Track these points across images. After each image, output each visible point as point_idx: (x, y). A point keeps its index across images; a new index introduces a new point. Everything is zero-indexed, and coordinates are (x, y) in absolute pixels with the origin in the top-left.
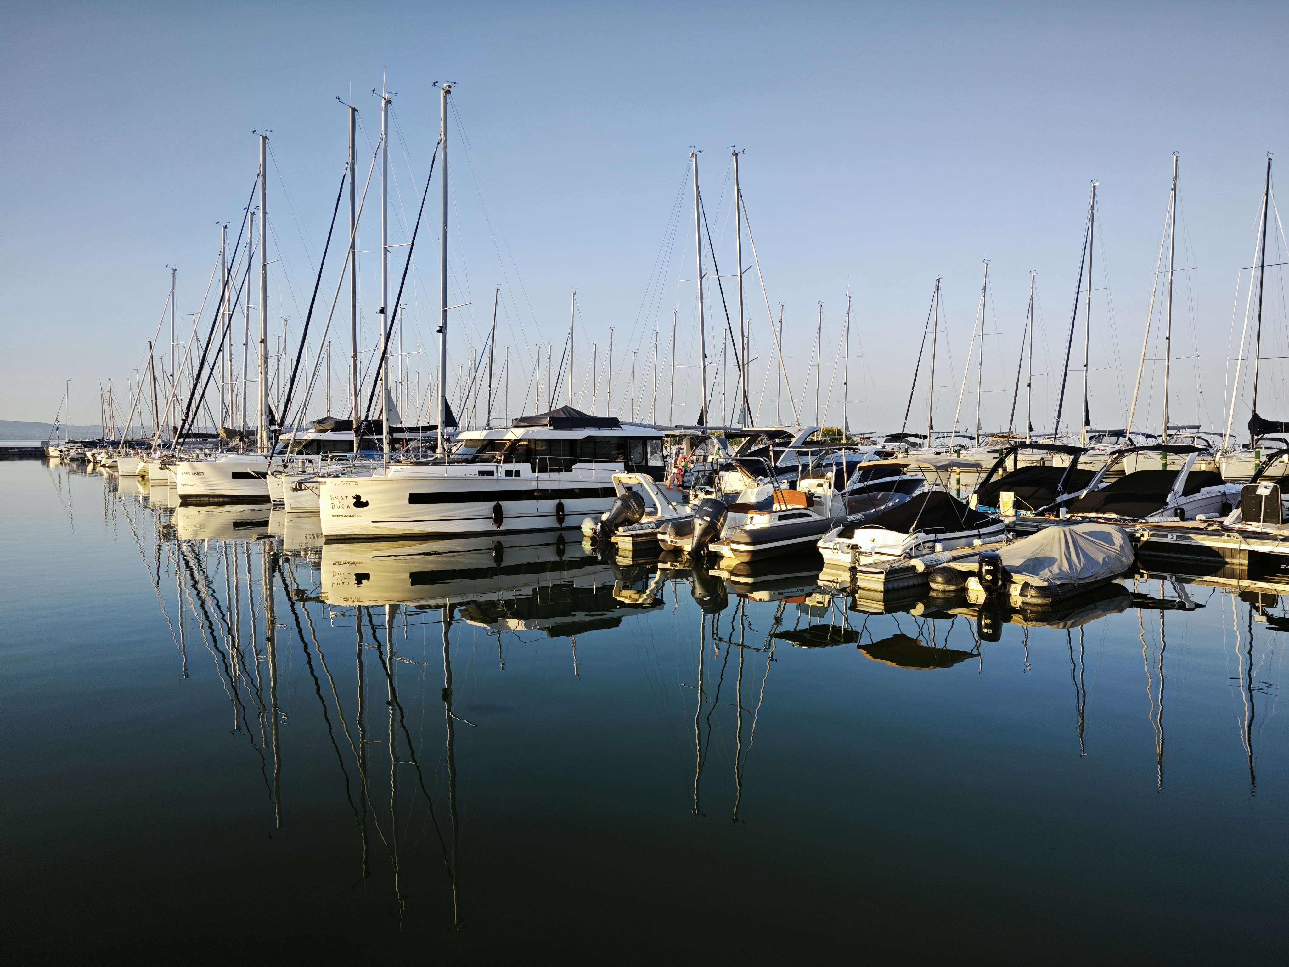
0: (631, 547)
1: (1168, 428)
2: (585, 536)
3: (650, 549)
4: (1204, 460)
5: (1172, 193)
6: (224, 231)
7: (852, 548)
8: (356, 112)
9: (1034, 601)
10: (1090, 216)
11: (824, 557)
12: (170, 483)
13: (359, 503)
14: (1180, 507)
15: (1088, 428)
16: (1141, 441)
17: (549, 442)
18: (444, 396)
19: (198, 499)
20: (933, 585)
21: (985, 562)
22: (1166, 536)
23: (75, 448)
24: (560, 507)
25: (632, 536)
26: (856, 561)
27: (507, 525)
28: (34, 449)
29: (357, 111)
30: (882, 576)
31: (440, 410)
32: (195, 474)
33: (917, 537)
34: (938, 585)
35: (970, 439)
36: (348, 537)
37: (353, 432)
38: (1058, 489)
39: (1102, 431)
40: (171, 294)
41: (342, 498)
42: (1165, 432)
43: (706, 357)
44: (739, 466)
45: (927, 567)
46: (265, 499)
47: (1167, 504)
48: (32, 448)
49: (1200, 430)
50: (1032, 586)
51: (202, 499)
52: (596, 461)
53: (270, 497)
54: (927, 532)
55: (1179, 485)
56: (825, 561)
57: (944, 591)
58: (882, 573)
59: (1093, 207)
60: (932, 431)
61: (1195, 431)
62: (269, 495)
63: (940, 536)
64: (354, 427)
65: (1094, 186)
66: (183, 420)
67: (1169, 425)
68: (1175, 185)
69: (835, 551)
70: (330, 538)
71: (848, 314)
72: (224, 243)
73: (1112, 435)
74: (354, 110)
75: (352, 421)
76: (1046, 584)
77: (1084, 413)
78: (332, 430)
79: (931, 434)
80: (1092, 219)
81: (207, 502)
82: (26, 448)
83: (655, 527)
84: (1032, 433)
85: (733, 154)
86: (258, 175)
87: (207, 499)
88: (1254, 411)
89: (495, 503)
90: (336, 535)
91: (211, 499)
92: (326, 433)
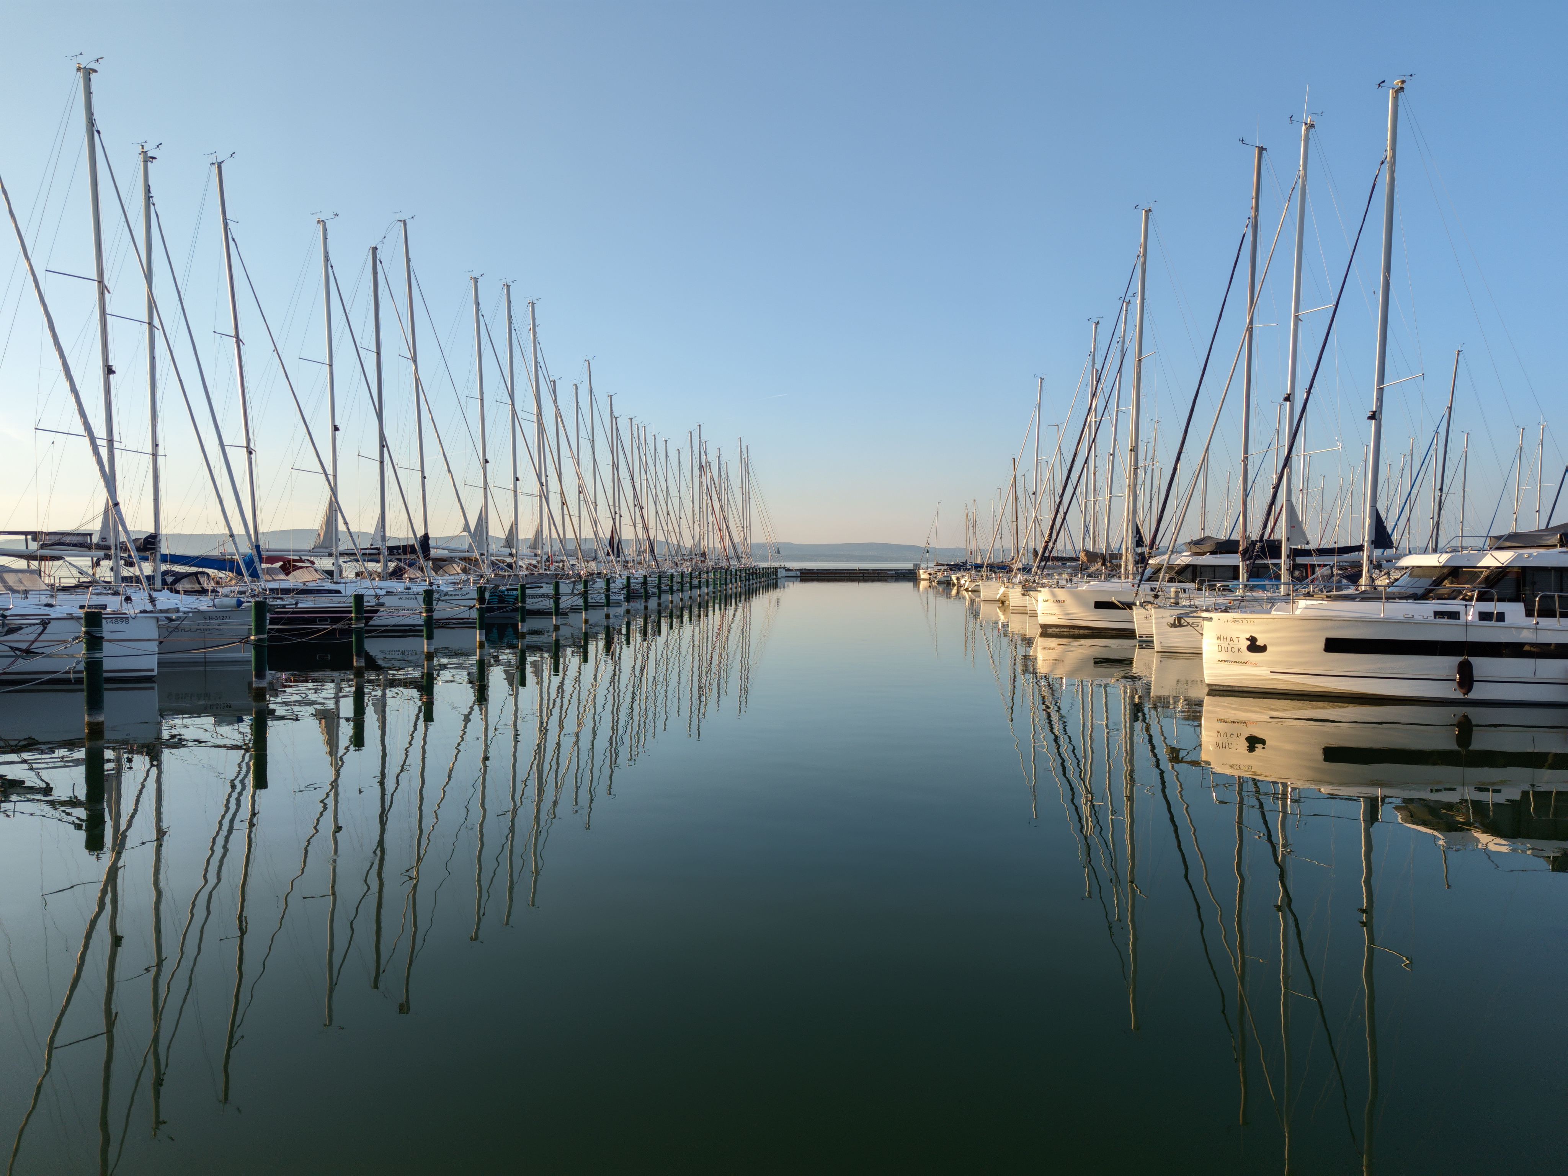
6: (1096, 328)
12: (1031, 611)
13: (1254, 646)
18: (1374, 506)
19: (1058, 630)
27: (1479, 692)
28: (907, 571)
31: (1367, 525)
32: (1056, 601)
36: (1237, 689)
37: (1239, 555)
40: (1038, 406)
41: (1231, 639)
46: (1128, 634)
48: (906, 570)
51: (1062, 630)
53: (1135, 632)
62: (1135, 629)
64: (1241, 548)
66: (1045, 542)
70: (1214, 688)
72: (1095, 343)
74: (1262, 150)
75: (1238, 541)
78: (1212, 553)
81: (1068, 633)
86: (1138, 256)
87: (1068, 630)
89: (1460, 659)
90: (1223, 686)
91: (1071, 630)
92: (1204, 557)
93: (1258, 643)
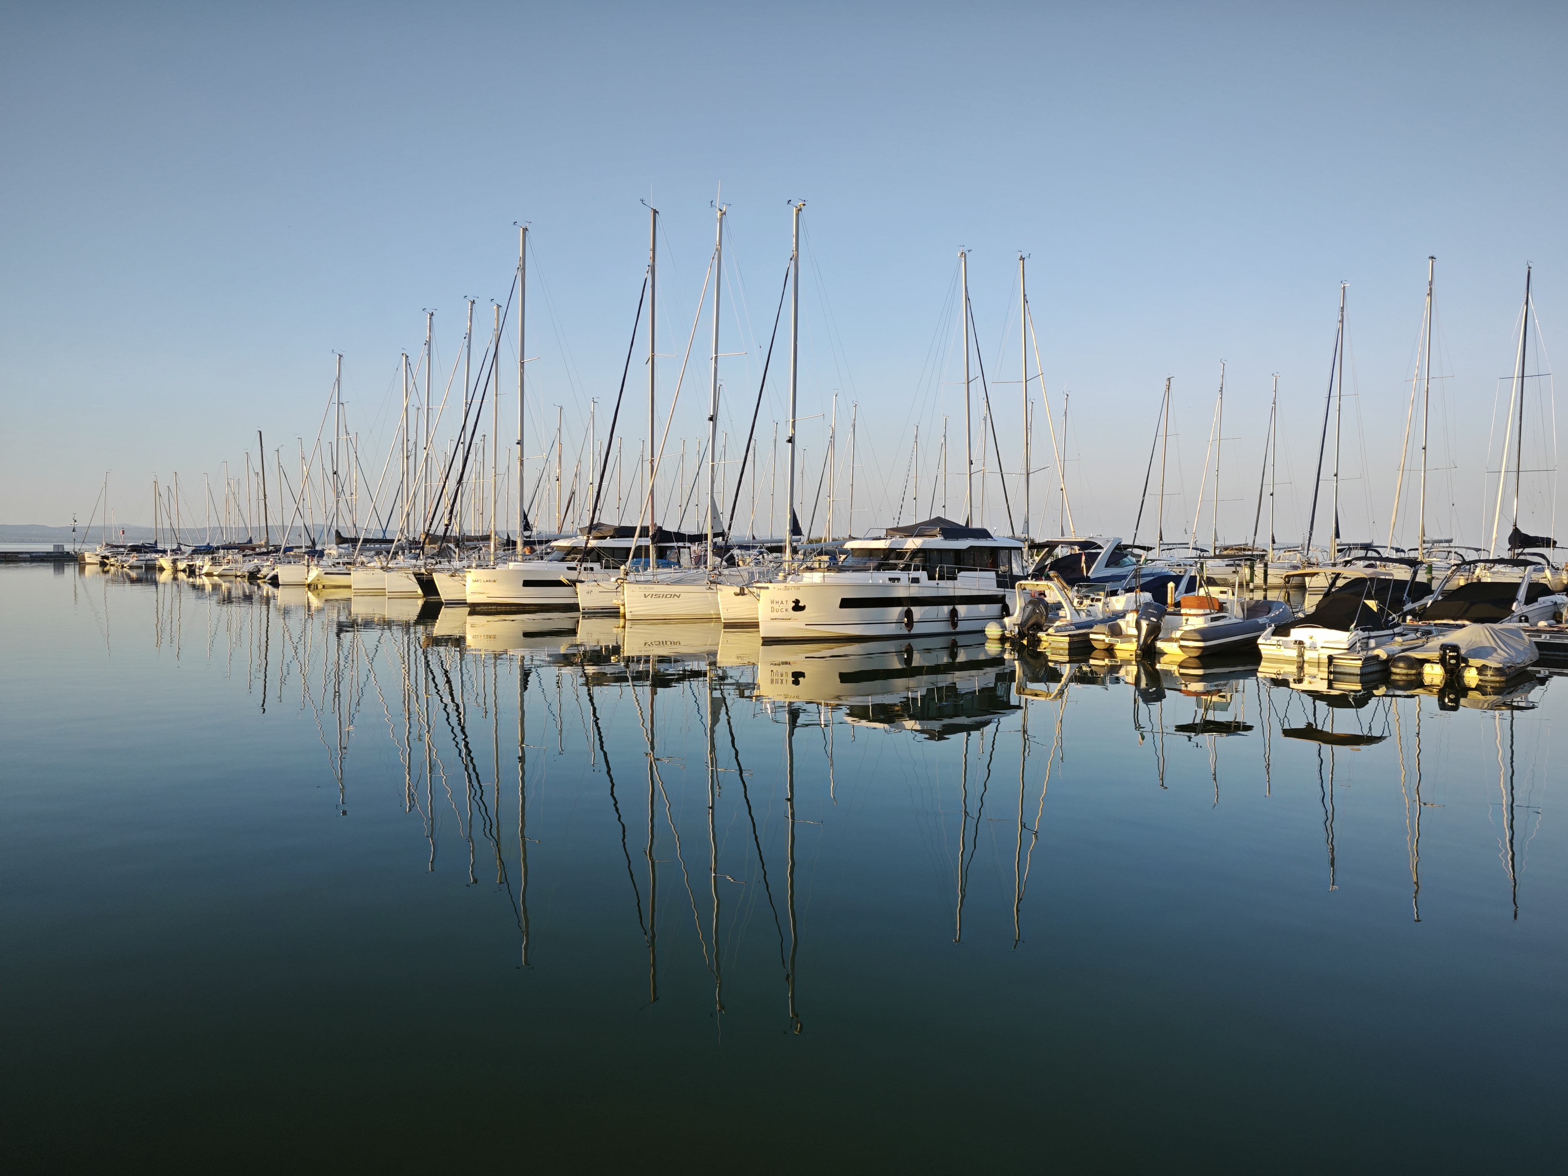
0: (1067, 646)
1: (1424, 542)
2: (989, 639)
3: (1080, 648)
4: (1462, 575)
5: (1428, 299)
6: (430, 319)
7: (1299, 644)
8: (657, 214)
9: (1493, 678)
10: (1340, 318)
11: (1263, 652)
13: (798, 607)
14: (1524, 614)
15: (1338, 541)
16: (1385, 553)
17: (940, 551)
18: (791, 505)
19: (486, 608)
20: (1394, 670)
21: (1449, 649)
22: (1540, 636)
23: (125, 553)
24: (954, 613)
25: (1069, 636)
26: (1301, 655)
27: (917, 629)
28: (45, 554)
29: (658, 212)
30: (1360, 662)
31: (788, 519)
32: (487, 581)
33: (1357, 634)
34: (1399, 671)
36: (781, 639)
38: (1404, 599)
39: (1353, 545)
40: (337, 383)
41: (782, 602)
42: (1421, 546)
44: (1056, 577)
45: (1389, 656)
48: (43, 552)
49: (1452, 544)
50: (1491, 668)
51: (490, 607)
52: (980, 570)
54: (1363, 630)
55: (1522, 593)
56: (1263, 656)
57: (1407, 675)
58: (1361, 659)
59: (1343, 308)
60: (1161, 542)
61: (1447, 545)
62: (578, 604)
63: (1373, 634)
64: (650, 534)
65: (1344, 287)
67: (1425, 539)
68: (1431, 289)
69: (1279, 647)
70: (767, 639)
73: (1361, 548)
74: (655, 212)
76: (1501, 665)
77: (1334, 525)
78: (612, 537)
80: (1342, 321)
81: (495, 610)
82: (36, 552)
83: (1075, 629)
84: (1275, 546)
85: (1020, 259)
86: (518, 268)
87: (495, 607)
88: (1515, 525)
89: (906, 608)
90: (773, 637)
91: (499, 608)
93: (800, 605)
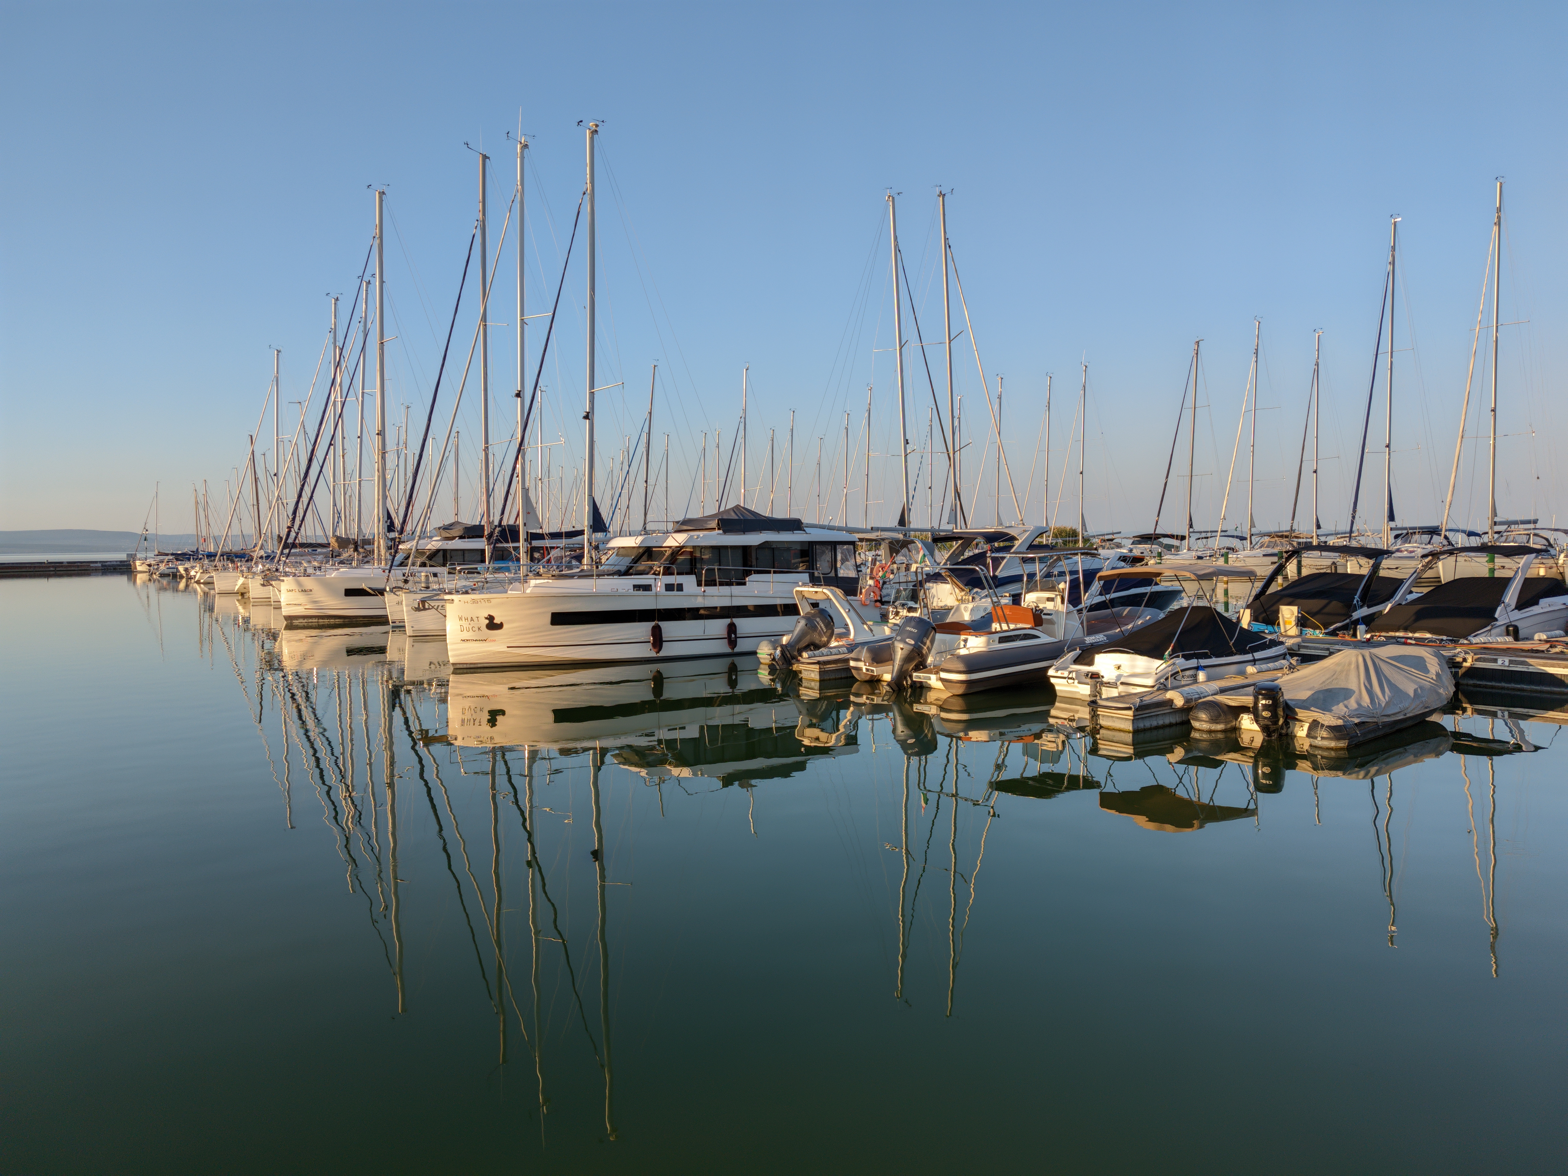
0: (817, 677)
1: (1495, 523)
2: (761, 663)
3: (841, 678)
4: (1543, 563)
5: (1496, 228)
6: (335, 304)
7: (1091, 678)
8: (487, 160)
9: (1326, 743)
10: (1390, 259)
11: (1057, 688)
12: (274, 602)
14: (1513, 623)
15: (1392, 524)
16: (1460, 540)
17: (718, 550)
18: (590, 495)
19: (306, 621)
20: (1196, 724)
21: (1262, 694)
22: (1495, 661)
23: (165, 561)
24: (732, 628)
25: (818, 663)
26: (1096, 693)
27: (668, 650)
28: (118, 563)
29: (489, 158)
30: (1130, 713)
31: (586, 512)
33: (1174, 664)
34: (1202, 723)
35: (1241, 540)
36: (479, 666)
37: (484, 539)
38: (1355, 602)
39: (1411, 528)
40: (275, 381)
41: (472, 619)
42: (1491, 528)
43: (908, 443)
44: (949, 576)
45: (1187, 701)
46: (382, 620)
47: (1496, 620)
48: (116, 561)
49: (1538, 526)
50: (1323, 725)
51: (310, 621)
52: (775, 572)
53: (388, 618)
54: (1187, 657)
55: (1511, 596)
56: (1058, 694)
57: (1210, 732)
58: (1129, 709)
59: (1394, 248)
60: (1191, 530)
61: (1532, 526)
62: (387, 615)
63: (1204, 662)
64: (486, 533)
65: (1395, 222)
66: (288, 527)
67: (1496, 519)
68: (1499, 218)
69: (1070, 681)
70: (458, 666)
71: (1084, 386)
72: (335, 318)
73: (1424, 533)
74: (485, 157)
75: (484, 526)
76: (1340, 722)
77: (1386, 506)
78: (461, 537)
79: (1191, 534)
80: (1393, 263)
81: (316, 624)
82: (110, 561)
83: (846, 651)
84: (1320, 532)
85: (939, 196)
86: (374, 237)
87: (316, 620)
89: (653, 624)
90: (466, 664)
91: (320, 620)
92: (453, 541)
93: (495, 621)
